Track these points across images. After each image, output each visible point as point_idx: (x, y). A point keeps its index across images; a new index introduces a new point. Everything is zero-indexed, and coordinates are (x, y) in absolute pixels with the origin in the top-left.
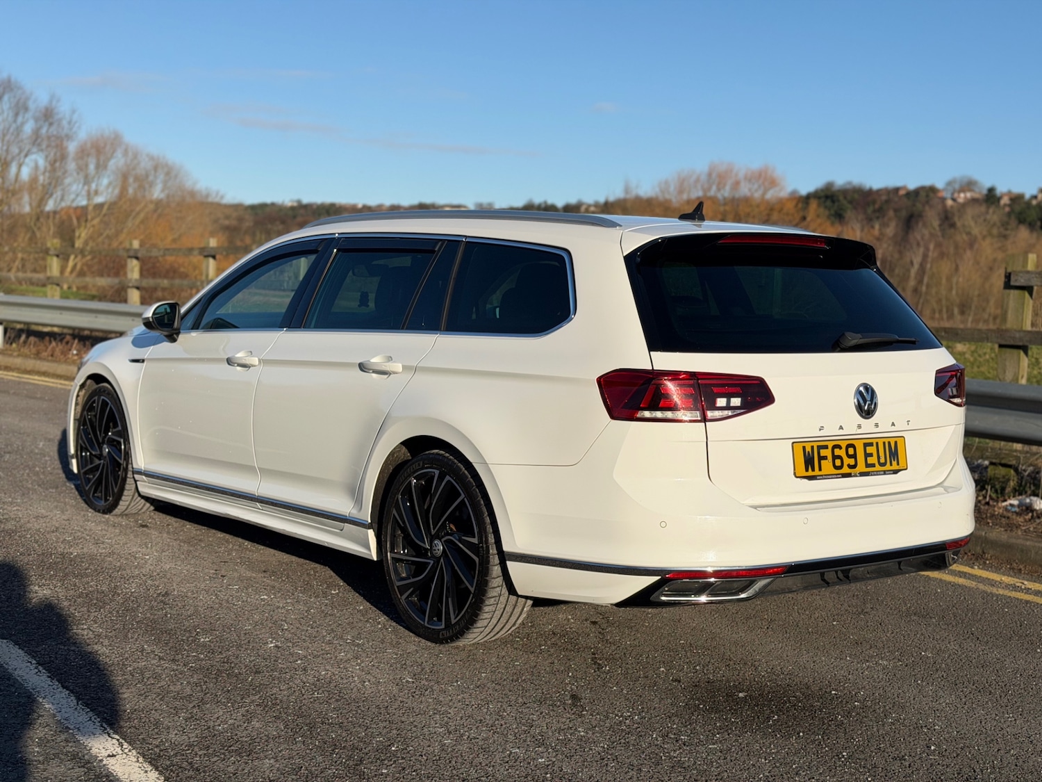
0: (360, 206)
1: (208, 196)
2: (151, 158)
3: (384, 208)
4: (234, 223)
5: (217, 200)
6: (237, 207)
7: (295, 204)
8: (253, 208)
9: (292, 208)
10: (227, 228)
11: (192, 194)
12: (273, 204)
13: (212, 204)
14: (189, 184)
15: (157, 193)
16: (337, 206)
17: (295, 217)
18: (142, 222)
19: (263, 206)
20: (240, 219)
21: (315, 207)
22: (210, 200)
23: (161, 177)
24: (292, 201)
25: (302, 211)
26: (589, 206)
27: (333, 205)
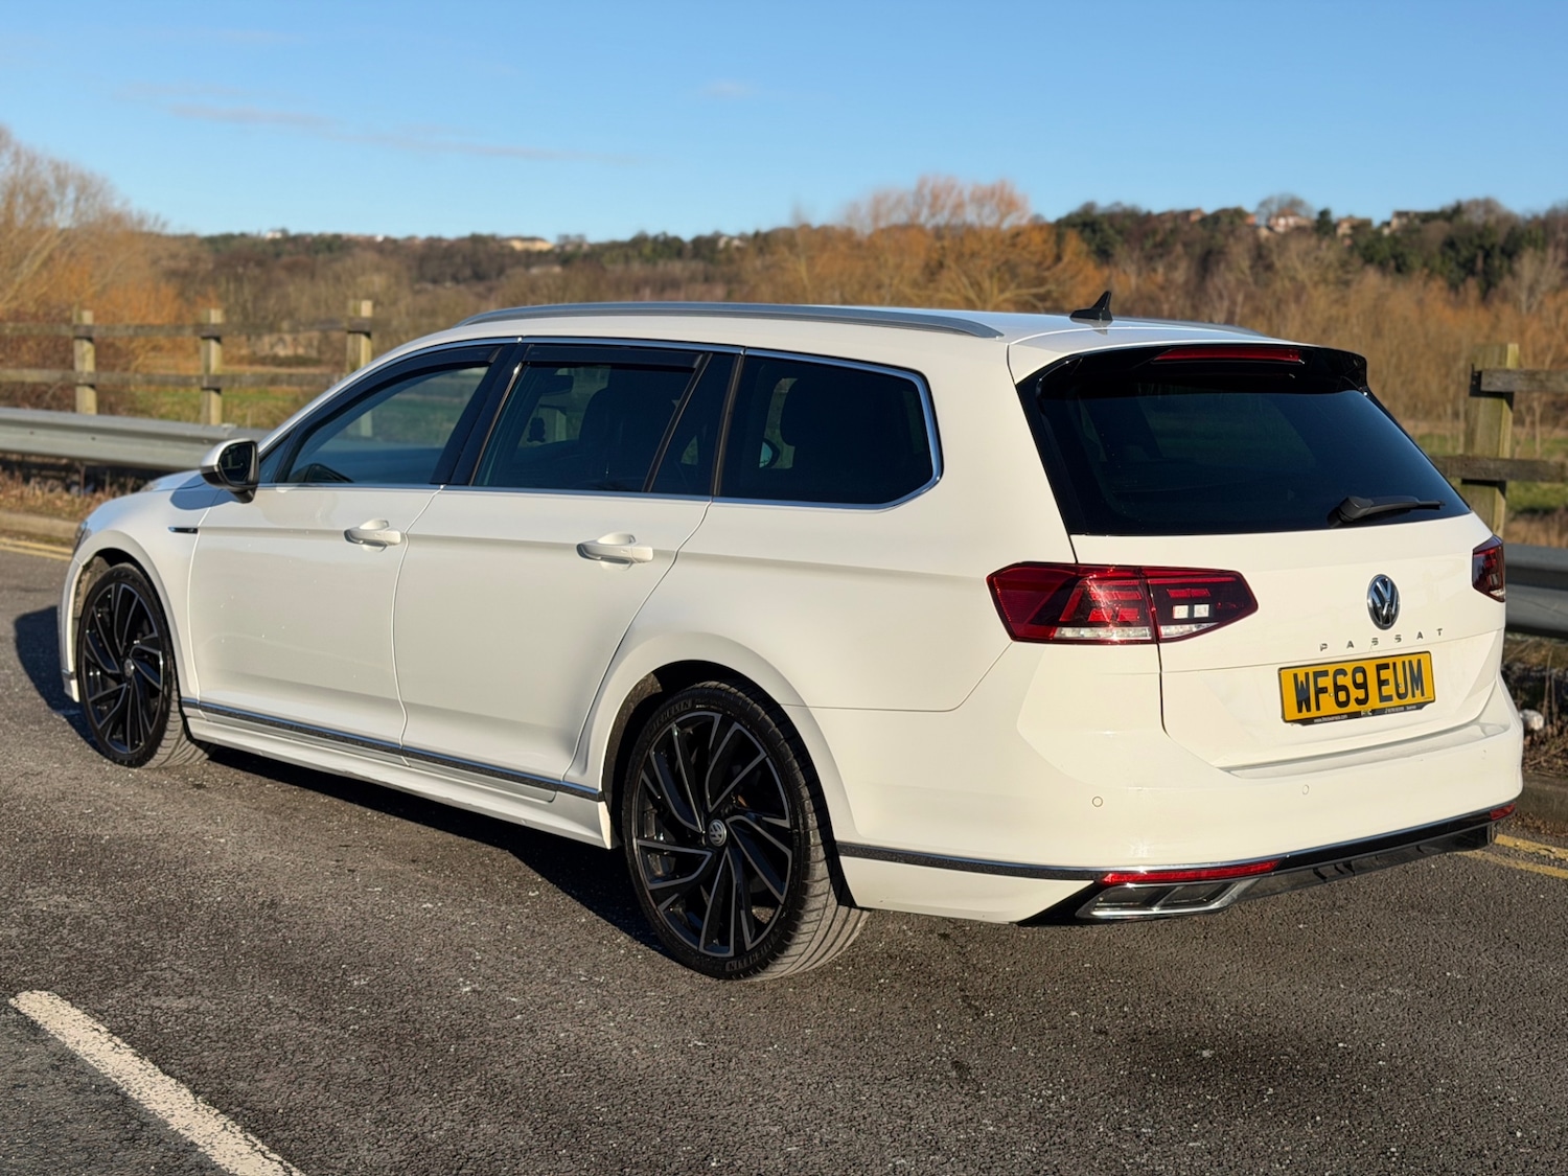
0: (380, 238)
1: (141, 222)
2: (57, 167)
3: (417, 242)
4: (184, 265)
5: (157, 229)
6: (187, 239)
7: (278, 235)
8: (212, 241)
9: (274, 242)
10: (172, 274)
11: (118, 219)
12: (243, 236)
13: (149, 235)
14: (116, 205)
15: (63, 219)
16: (345, 238)
17: (278, 255)
18: (45, 264)
19: (228, 238)
20: (195, 260)
21: (309, 240)
22: (145, 228)
23: (71, 194)
24: (274, 231)
25: (289, 247)
26: (732, 238)
27: (337, 237)
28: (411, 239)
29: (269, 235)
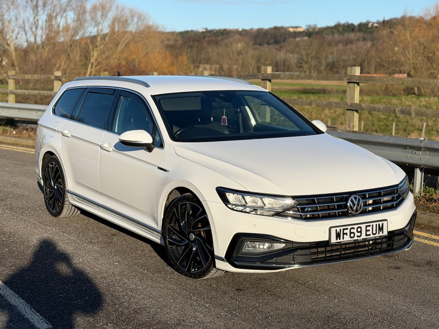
0: (240, 30)
1: (157, 28)
3: (254, 30)
4: (172, 43)
5: (163, 30)
6: (173, 33)
7: (204, 30)
8: (181, 33)
9: (203, 33)
10: (168, 46)
11: (149, 27)
12: (192, 31)
13: (160, 32)
14: (151, 23)
15: (132, 28)
16: (228, 30)
17: (204, 38)
18: (126, 46)
19: (187, 32)
20: (176, 41)
21: (215, 31)
22: (159, 30)
23: (135, 20)
24: (202, 29)
25: (208, 34)
26: (374, 23)
27: (225, 30)
28: (252, 29)
29: (201, 30)
